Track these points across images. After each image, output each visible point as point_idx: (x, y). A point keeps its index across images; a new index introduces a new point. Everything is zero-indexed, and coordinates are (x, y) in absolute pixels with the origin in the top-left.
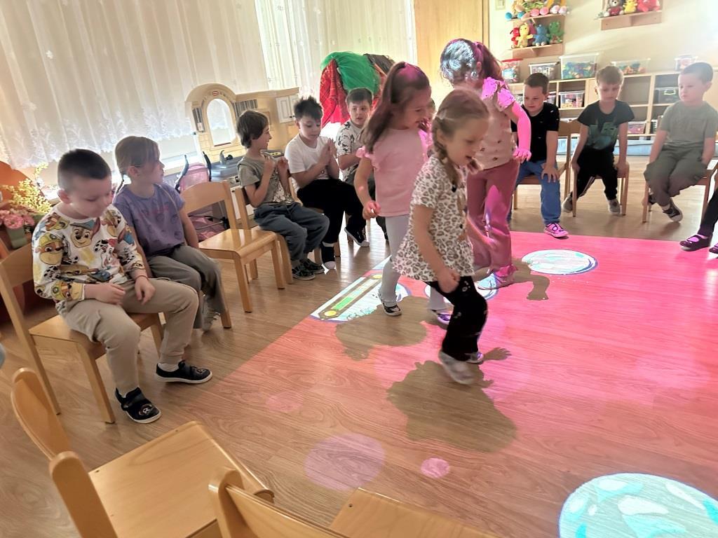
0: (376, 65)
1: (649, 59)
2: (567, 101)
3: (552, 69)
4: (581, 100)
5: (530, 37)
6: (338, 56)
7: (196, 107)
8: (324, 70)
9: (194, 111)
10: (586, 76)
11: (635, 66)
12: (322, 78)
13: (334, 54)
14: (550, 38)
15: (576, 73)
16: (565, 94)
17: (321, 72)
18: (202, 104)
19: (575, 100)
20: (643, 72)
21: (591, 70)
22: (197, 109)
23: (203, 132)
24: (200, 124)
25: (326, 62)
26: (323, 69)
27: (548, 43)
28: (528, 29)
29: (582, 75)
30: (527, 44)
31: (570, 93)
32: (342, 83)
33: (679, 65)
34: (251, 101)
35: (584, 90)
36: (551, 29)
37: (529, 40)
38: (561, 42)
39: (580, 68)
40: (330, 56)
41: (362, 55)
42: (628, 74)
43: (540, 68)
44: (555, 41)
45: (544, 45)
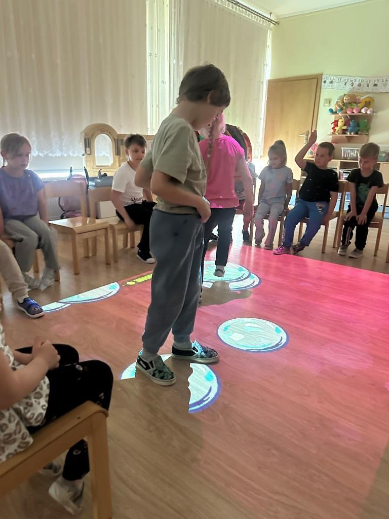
5: (345, 128)
10: (381, 160)
27: (357, 134)
28: (344, 122)
30: (342, 132)
37: (343, 130)
38: (367, 135)
43: (350, 151)
44: (362, 133)
45: (354, 134)
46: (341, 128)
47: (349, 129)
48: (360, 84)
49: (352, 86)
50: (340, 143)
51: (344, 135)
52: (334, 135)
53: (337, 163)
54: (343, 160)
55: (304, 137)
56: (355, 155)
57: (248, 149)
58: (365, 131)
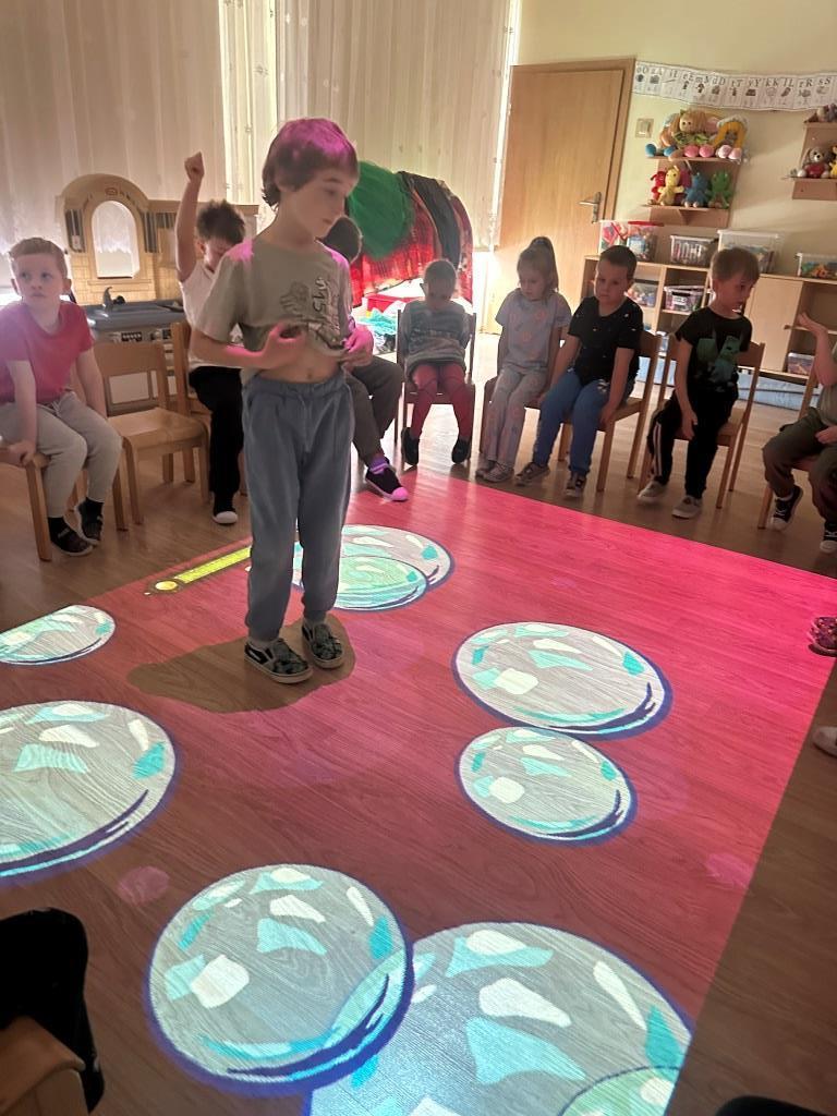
0: (414, 191)
3: (705, 248)
5: (679, 190)
14: (710, 198)
22: (75, 213)
23: (80, 251)
27: (705, 206)
28: (678, 177)
30: (672, 201)
36: (713, 183)
37: (678, 194)
38: (727, 208)
41: (394, 172)
42: (818, 277)
43: (688, 244)
44: (717, 204)
45: (698, 207)
46: (670, 189)
47: (690, 193)
48: (717, 87)
49: (700, 91)
50: (668, 223)
51: (677, 208)
52: (656, 207)
53: (660, 271)
54: (672, 264)
55: (591, 206)
56: (699, 254)
57: (463, 234)
58: (724, 200)
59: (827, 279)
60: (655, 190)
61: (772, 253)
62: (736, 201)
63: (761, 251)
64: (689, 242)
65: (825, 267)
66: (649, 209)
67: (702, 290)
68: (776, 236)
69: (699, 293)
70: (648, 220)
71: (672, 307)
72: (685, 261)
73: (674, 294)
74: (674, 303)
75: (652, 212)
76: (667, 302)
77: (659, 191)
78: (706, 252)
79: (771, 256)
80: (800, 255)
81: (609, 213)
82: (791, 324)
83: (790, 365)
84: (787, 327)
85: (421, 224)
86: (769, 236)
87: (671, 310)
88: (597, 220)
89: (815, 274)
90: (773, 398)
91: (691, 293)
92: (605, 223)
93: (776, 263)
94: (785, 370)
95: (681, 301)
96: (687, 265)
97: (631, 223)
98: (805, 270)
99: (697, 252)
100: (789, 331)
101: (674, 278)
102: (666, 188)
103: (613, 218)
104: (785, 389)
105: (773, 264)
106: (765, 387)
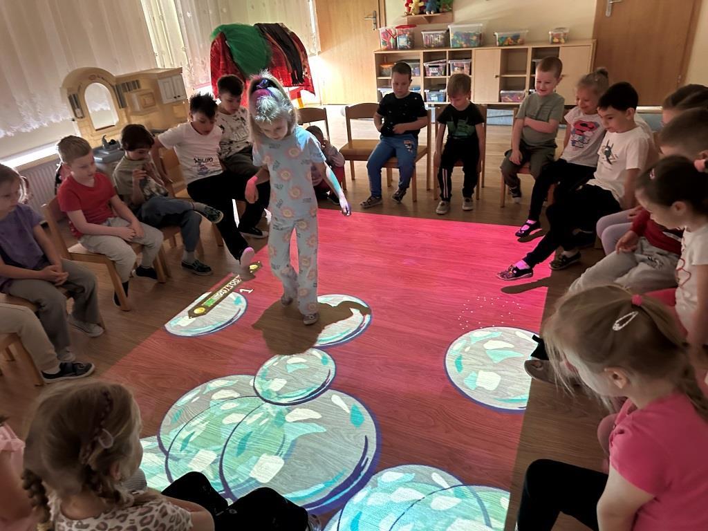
0: (268, 35)
1: (527, 31)
2: (456, 69)
3: (443, 37)
4: (469, 68)
5: (421, 4)
6: (225, 29)
7: (71, 94)
8: (213, 43)
9: (70, 98)
10: (472, 45)
11: (516, 38)
12: (211, 50)
13: (222, 27)
14: (439, 7)
15: (463, 43)
16: (454, 62)
17: (211, 44)
18: (79, 90)
19: (463, 68)
20: (522, 44)
21: (476, 40)
22: (74, 95)
23: (82, 118)
24: (78, 111)
25: (215, 33)
26: (212, 41)
27: (438, 11)
29: (468, 45)
30: (419, 11)
31: (459, 62)
32: (231, 56)
33: (553, 38)
34: (133, 82)
35: (471, 58)
37: (421, 7)
39: (467, 37)
40: (217, 29)
41: (253, 25)
42: (509, 45)
43: (431, 35)
44: (445, 10)
45: (434, 13)
46: (416, 5)
47: (428, 5)
50: (418, 24)
51: (423, 16)
52: (409, 16)
53: (419, 54)
54: (426, 49)
55: (372, 20)
56: (440, 41)
57: (301, 54)
58: (447, 5)
59: (514, 45)
60: (407, 5)
61: (481, 35)
62: (455, 5)
63: (475, 34)
64: (433, 34)
65: (512, 39)
66: (406, 18)
67: (446, 62)
68: (481, 25)
69: (444, 64)
70: (406, 24)
71: (430, 75)
72: (433, 46)
73: (430, 66)
74: (431, 72)
75: (408, 19)
76: (427, 72)
77: (410, 6)
78: (443, 39)
79: (480, 37)
80: (496, 34)
81: (383, 23)
82: (498, 74)
83: (502, 98)
84: (497, 76)
85: (277, 55)
86: (477, 25)
87: (430, 76)
88: (377, 28)
89: (507, 43)
90: (497, 121)
91: (440, 64)
92: (382, 29)
93: (483, 40)
94: (500, 101)
95: (435, 70)
96: (435, 48)
97: (397, 28)
98: (501, 42)
99: (438, 39)
100: (498, 79)
101: (429, 57)
102: (413, 4)
103: (386, 26)
104: (502, 114)
105: (482, 40)
106: (491, 115)
